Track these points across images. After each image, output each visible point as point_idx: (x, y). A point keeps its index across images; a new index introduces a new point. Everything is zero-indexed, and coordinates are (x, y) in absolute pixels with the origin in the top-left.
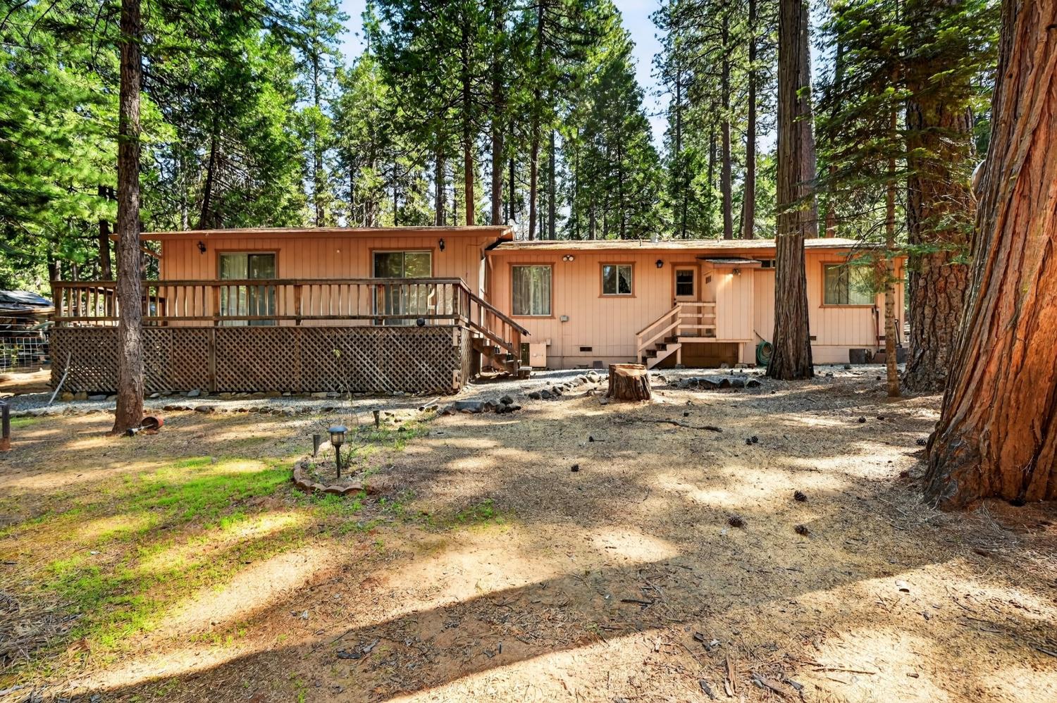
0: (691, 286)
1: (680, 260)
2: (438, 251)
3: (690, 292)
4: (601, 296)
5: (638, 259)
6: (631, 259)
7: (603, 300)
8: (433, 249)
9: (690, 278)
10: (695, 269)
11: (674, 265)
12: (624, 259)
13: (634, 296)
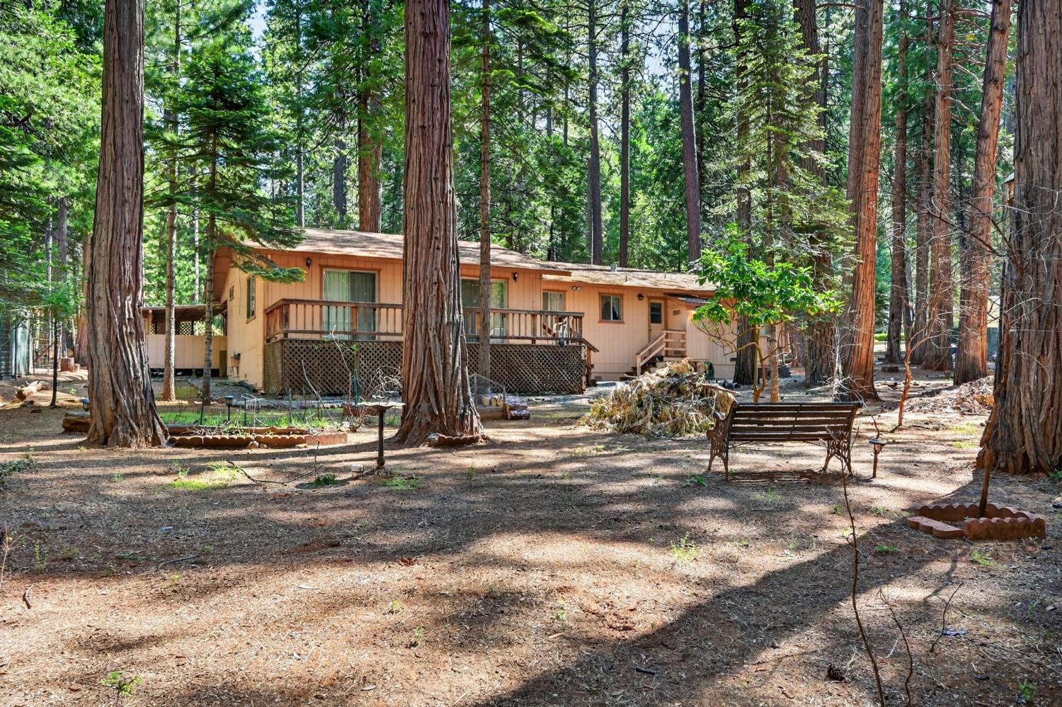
0: (660, 316)
1: (653, 295)
2: (511, 280)
3: (659, 322)
4: (600, 322)
5: (625, 292)
6: (621, 292)
7: (602, 325)
8: (508, 279)
9: (659, 310)
10: (662, 302)
11: (650, 298)
12: (616, 291)
13: (623, 323)
